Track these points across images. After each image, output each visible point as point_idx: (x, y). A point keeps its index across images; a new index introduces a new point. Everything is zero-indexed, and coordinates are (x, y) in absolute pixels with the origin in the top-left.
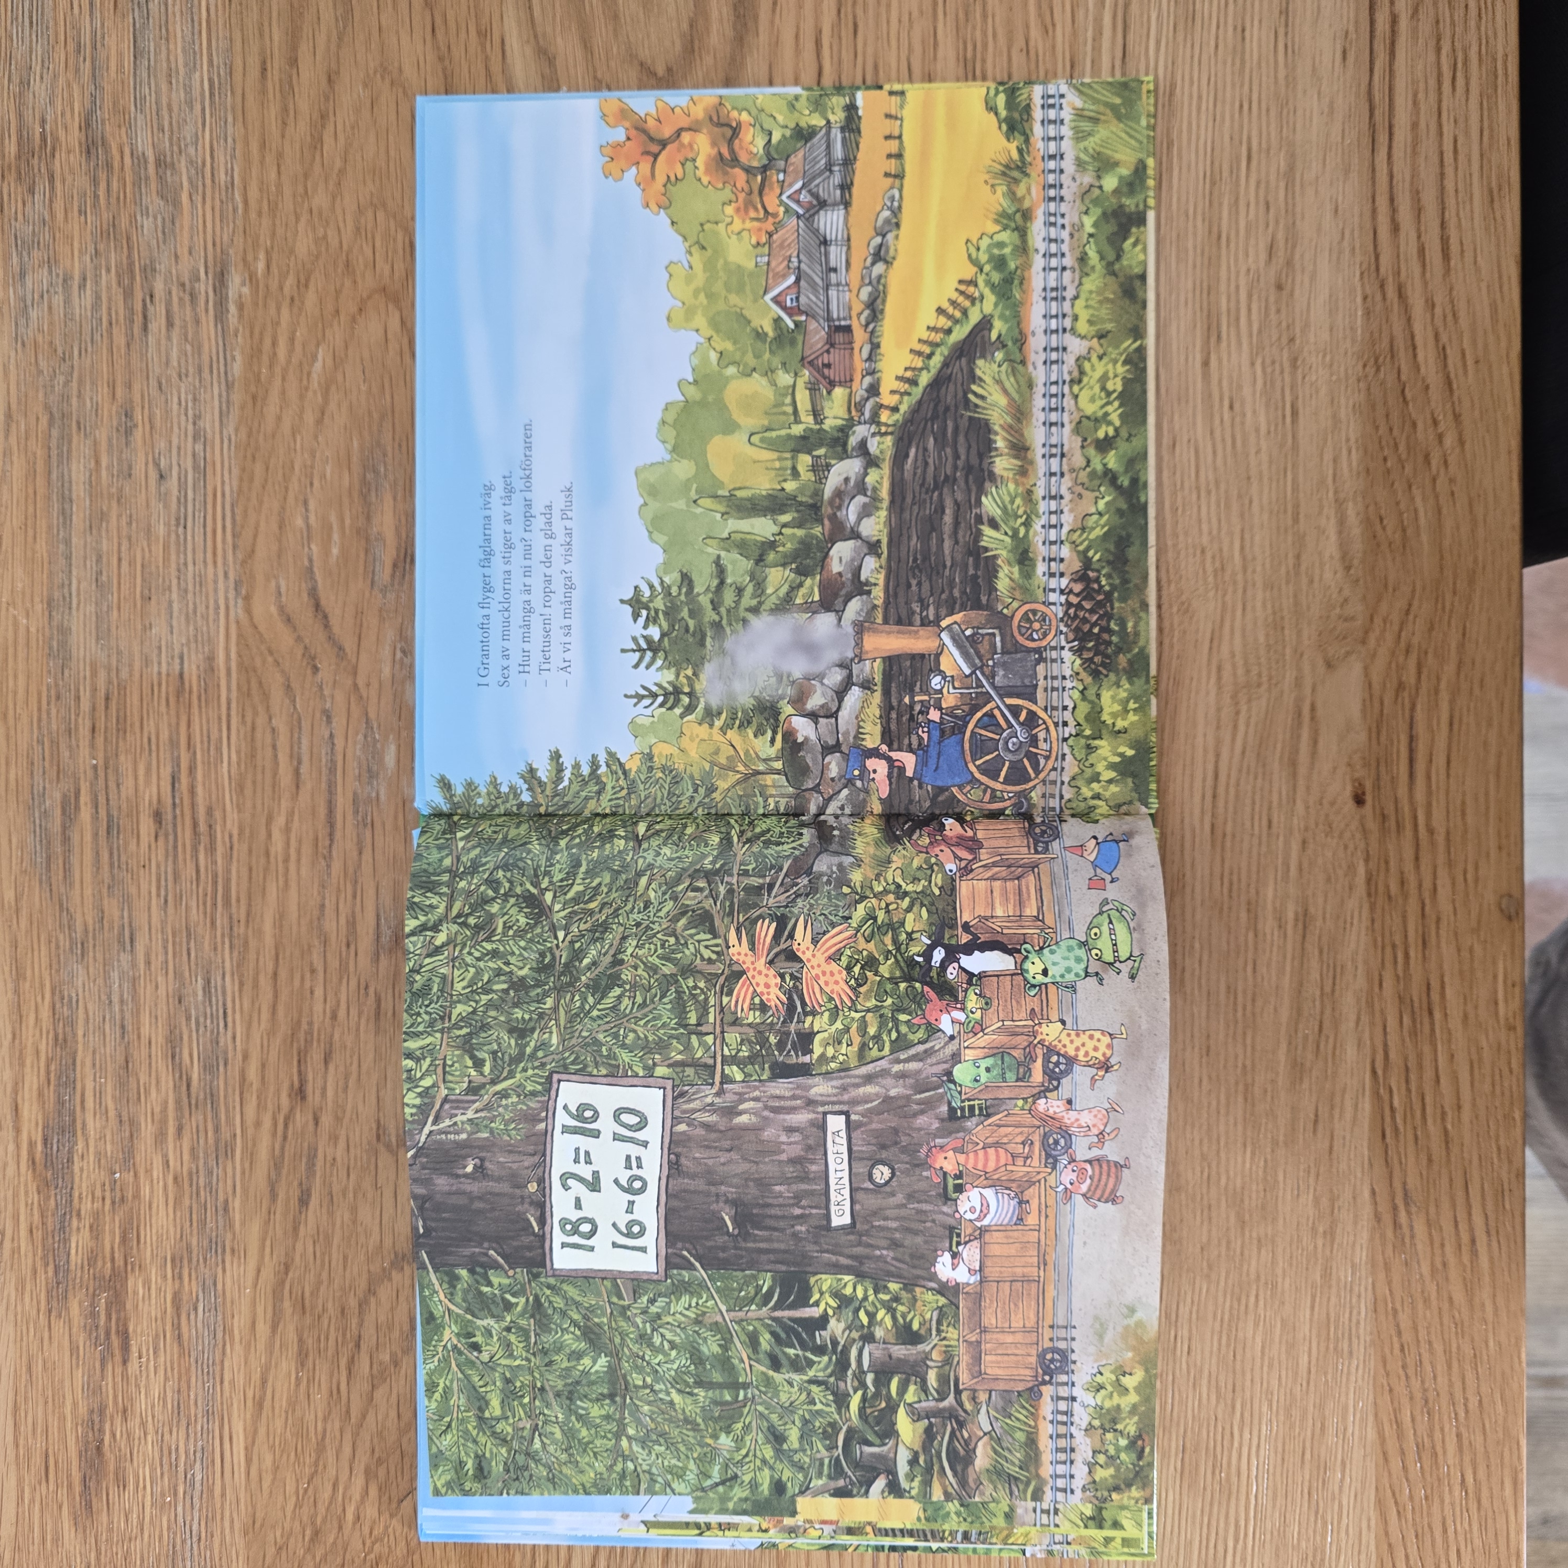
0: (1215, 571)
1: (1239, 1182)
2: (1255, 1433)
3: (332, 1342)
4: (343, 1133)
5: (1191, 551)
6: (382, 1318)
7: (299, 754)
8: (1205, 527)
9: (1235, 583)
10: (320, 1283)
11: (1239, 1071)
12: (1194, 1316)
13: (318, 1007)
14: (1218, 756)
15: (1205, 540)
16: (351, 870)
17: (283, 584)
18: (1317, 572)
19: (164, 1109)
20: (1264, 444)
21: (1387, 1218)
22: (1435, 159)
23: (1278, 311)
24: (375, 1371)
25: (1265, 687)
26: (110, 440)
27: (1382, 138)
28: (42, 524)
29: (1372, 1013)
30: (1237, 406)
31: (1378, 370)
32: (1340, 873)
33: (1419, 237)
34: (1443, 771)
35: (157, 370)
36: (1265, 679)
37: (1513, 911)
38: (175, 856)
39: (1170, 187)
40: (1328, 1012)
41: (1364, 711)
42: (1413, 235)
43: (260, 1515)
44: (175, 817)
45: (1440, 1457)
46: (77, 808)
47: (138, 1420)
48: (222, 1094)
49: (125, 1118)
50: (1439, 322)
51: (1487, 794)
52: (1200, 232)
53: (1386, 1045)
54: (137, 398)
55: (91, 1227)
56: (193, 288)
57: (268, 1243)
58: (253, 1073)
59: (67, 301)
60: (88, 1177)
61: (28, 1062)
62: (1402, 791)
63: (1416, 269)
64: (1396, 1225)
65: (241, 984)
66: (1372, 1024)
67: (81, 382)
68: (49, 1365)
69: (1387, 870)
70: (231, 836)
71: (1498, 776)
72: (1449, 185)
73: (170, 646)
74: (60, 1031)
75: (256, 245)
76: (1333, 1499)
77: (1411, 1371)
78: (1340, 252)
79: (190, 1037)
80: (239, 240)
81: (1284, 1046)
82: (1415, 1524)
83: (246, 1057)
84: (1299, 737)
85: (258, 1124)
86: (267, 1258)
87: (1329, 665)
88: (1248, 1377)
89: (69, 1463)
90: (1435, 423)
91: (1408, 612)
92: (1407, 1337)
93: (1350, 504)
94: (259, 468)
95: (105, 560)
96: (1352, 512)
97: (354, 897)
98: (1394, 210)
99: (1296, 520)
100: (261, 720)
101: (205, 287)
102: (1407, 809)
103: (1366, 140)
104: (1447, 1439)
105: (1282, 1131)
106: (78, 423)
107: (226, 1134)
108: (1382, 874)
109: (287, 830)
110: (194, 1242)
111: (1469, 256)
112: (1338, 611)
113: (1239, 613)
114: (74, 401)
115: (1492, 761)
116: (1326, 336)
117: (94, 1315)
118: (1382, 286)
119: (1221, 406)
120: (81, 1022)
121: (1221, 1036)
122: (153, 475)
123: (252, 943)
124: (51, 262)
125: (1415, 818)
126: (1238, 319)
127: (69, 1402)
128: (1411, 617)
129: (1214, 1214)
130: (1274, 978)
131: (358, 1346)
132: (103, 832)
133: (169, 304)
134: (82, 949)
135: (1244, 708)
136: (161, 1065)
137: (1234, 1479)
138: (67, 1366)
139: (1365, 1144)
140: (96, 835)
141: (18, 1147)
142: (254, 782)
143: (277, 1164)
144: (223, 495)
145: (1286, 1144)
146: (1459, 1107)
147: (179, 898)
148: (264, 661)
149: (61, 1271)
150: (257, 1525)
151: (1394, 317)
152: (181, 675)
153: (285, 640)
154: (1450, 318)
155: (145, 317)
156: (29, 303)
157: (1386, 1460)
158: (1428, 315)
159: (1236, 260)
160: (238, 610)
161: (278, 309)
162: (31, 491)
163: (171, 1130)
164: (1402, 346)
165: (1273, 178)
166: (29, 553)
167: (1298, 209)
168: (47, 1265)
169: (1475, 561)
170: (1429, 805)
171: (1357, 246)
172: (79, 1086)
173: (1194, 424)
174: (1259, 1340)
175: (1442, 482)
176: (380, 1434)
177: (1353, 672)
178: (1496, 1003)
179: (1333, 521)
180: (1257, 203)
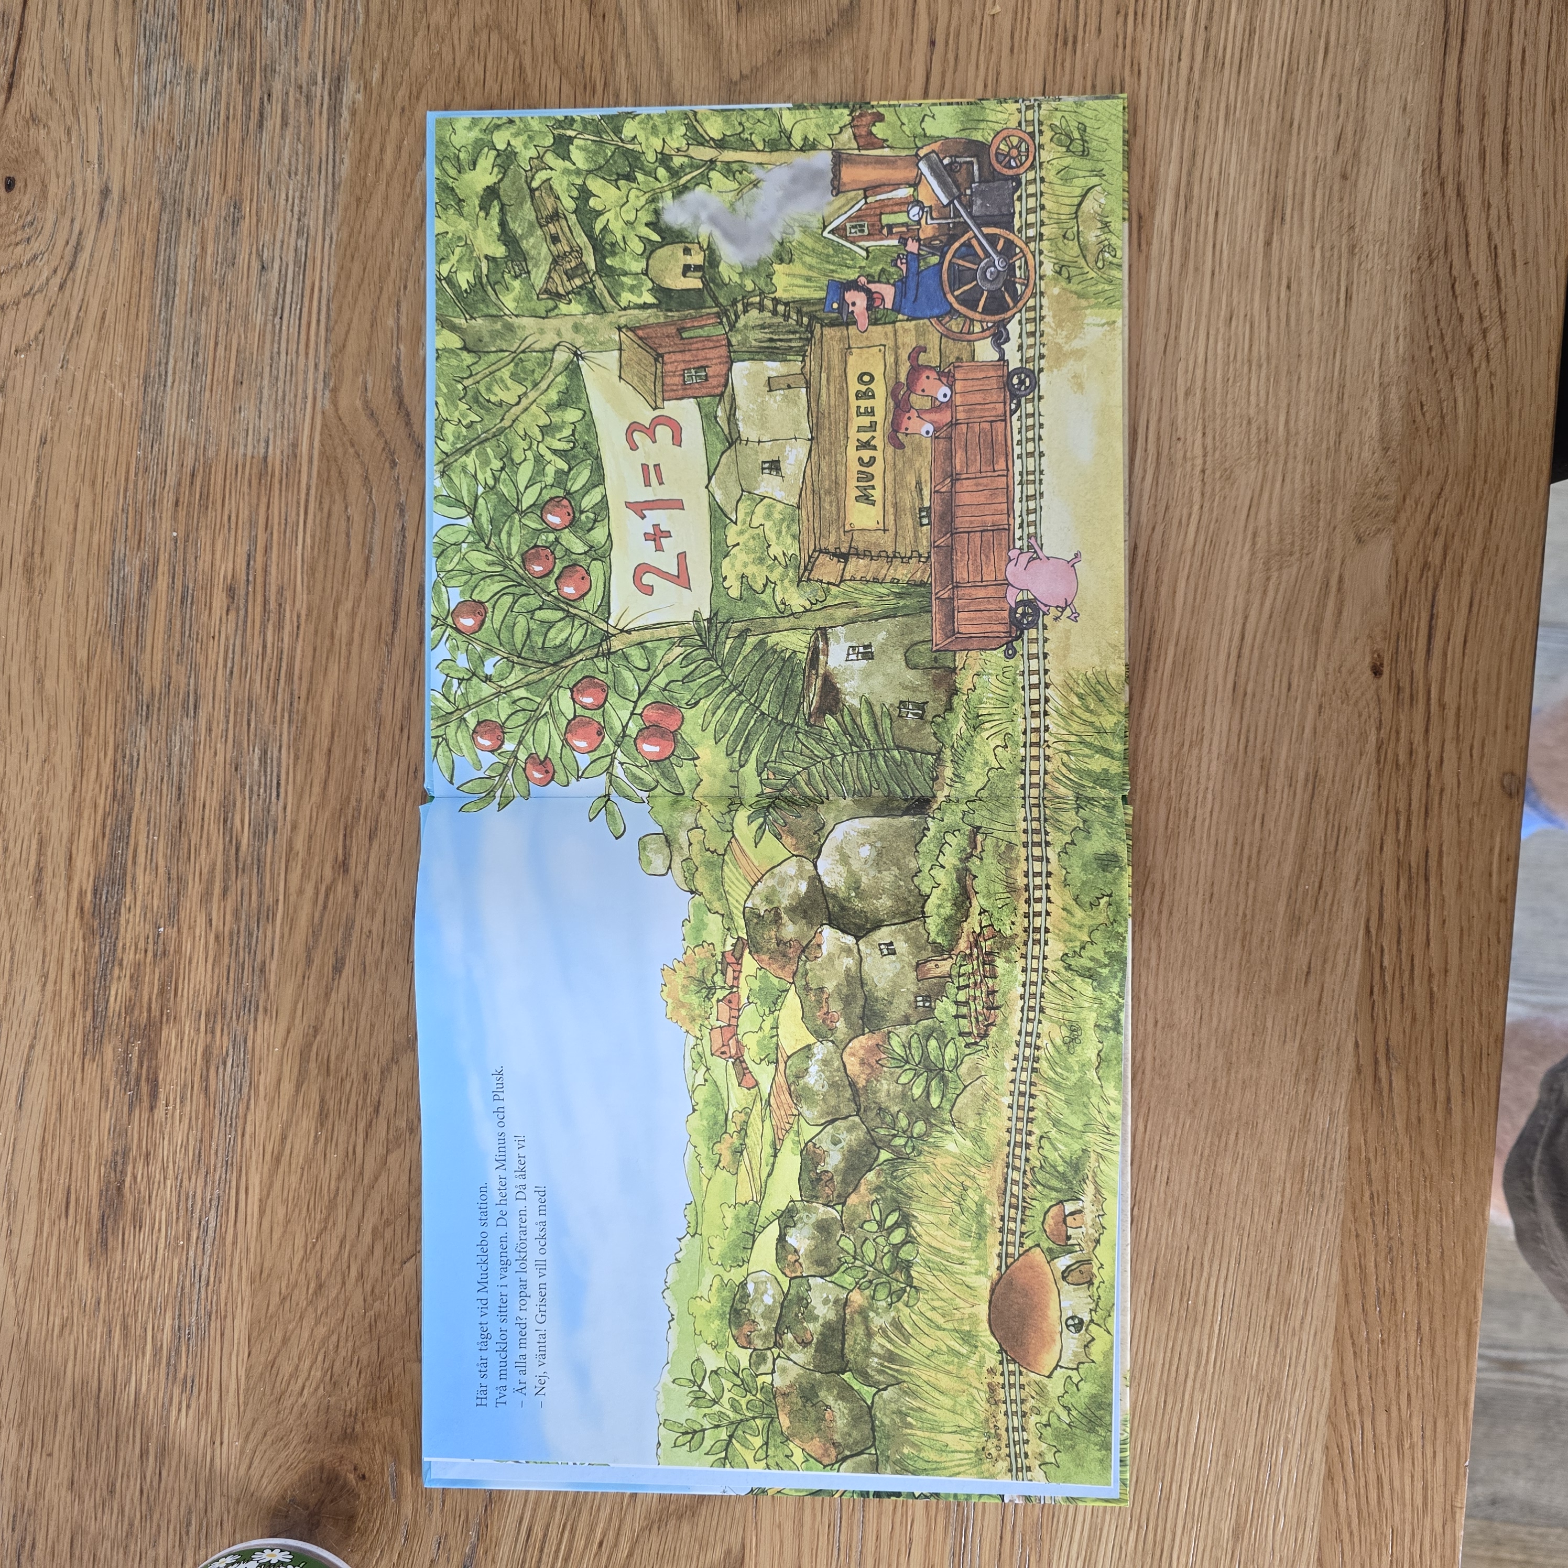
0: (1259, 442)
1: (1229, 1024)
2: (1224, 1265)
3: (352, 1105)
4: (381, 907)
5: (1238, 421)
6: (402, 1087)
7: (371, 543)
8: (1253, 399)
9: (1277, 454)
10: (346, 1047)
11: (1239, 918)
12: (1176, 1149)
13: (368, 786)
14: (1246, 618)
15: (1252, 412)
16: (411, 659)
17: (370, 379)
18: (1356, 450)
19: (212, 871)
20: (1317, 327)
21: (1368, 1071)
22: (1503, 67)
23: (1341, 200)
24: (391, 1137)
25: (1297, 555)
26: (217, 228)
27: (1455, 43)
28: (146, 303)
29: (1371, 874)
30: (1294, 286)
31: (1431, 263)
32: (1353, 738)
33: (1481, 140)
34: (1459, 650)
35: (269, 166)
36: (1297, 548)
37: (1514, 791)
38: (245, 631)
39: (1249, 73)
40: (1329, 870)
41: (1389, 587)
42: (1476, 138)
43: (267, 1265)
44: (247, 593)
45: (1399, 1304)
46: (154, 576)
47: (159, 1164)
48: (268, 860)
49: (174, 875)
50: (1493, 224)
51: (1499, 673)
52: (1273, 117)
53: (1381, 907)
54: (247, 191)
55: (131, 977)
56: (309, 91)
57: (300, 1005)
58: (300, 844)
59: (188, 93)
60: (134, 928)
61: (86, 815)
62: (1419, 666)
63: (1476, 171)
64: (1376, 1078)
65: (297, 758)
66: (1370, 885)
67: (194, 171)
68: (79, 1105)
69: (1398, 740)
70: (299, 616)
71: (1511, 659)
72: (1515, 92)
73: (257, 430)
74: (119, 787)
75: (373, 56)
76: (1294, 1334)
77: (1378, 1220)
78: (1405, 147)
79: (243, 803)
80: (358, 48)
81: (1284, 898)
82: (1369, 1366)
83: (294, 827)
84: (1325, 606)
85: (301, 892)
86: (297, 1021)
87: (1360, 540)
88: (1222, 1211)
89: (90, 1201)
90: (1481, 318)
91: (1439, 496)
92: (1378, 1186)
93: (1394, 389)
94: (356, 268)
95: (202, 342)
96: (1393, 396)
97: (412, 684)
98: (1459, 112)
99: (1341, 399)
100: (338, 508)
101: (321, 91)
102: (1421, 684)
103: (1439, 44)
104: (1408, 1286)
105: (1275, 979)
106: (189, 210)
107: (269, 899)
108: (1392, 745)
109: (353, 614)
110: (230, 1000)
111: (1527, 161)
112: (1373, 489)
113: (1278, 485)
114: (187, 189)
115: (1507, 644)
116: (1384, 227)
117: (126, 1061)
118: (1442, 184)
119: (1279, 285)
120: (140, 781)
121: (1226, 882)
122: (256, 265)
123: (311, 719)
124: (176, 55)
125: (1429, 692)
126: (1302, 203)
127: (95, 1143)
128: (1442, 501)
129: (1203, 1053)
130: (1280, 834)
131: (377, 1111)
132: (177, 601)
133: (285, 104)
134: (146, 711)
135: (1275, 575)
136: (214, 829)
137: (1201, 1308)
138: (96, 1108)
139: (1353, 999)
140: (170, 604)
141: (68, 895)
142: (326, 566)
143: (315, 931)
144: (321, 290)
145: (1277, 993)
146: (1446, 971)
147: (244, 672)
148: (345, 453)
149: (99, 1017)
150: (264, 1275)
151: (1451, 216)
152: (265, 458)
153: (368, 433)
154: (1504, 219)
155: (261, 114)
156: (152, 91)
157: (1347, 1301)
158: (1484, 215)
159: (1305, 148)
160: (324, 401)
161: (389, 118)
162: (137, 271)
163: (217, 891)
164: (1456, 243)
165: (1347, 72)
166: (130, 330)
167: (1368, 104)
168: (86, 1009)
169: (1508, 452)
170: (1443, 680)
171: (1422, 144)
172: (132, 842)
173: (1252, 300)
174: (1235, 1177)
175: (1483, 373)
176: (390, 1198)
177: (1382, 550)
178: (1490, 875)
179: (1376, 403)
180: (1330, 95)
